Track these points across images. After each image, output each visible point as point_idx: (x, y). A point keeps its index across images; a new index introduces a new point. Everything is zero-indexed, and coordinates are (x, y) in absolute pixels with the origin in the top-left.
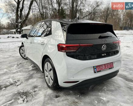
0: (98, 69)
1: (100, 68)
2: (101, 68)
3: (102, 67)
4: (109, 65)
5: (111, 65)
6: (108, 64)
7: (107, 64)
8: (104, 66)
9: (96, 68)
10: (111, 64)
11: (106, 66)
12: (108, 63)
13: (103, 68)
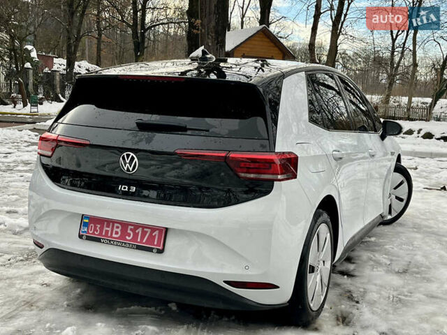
0: (95, 230)
1: (101, 229)
2: (107, 232)
3: (109, 229)
4: (144, 234)
5: (151, 238)
6: (140, 230)
7: (137, 226)
8: (119, 230)
9: (86, 225)
10: (156, 233)
11: (129, 231)
12: (144, 227)
13: (114, 235)
